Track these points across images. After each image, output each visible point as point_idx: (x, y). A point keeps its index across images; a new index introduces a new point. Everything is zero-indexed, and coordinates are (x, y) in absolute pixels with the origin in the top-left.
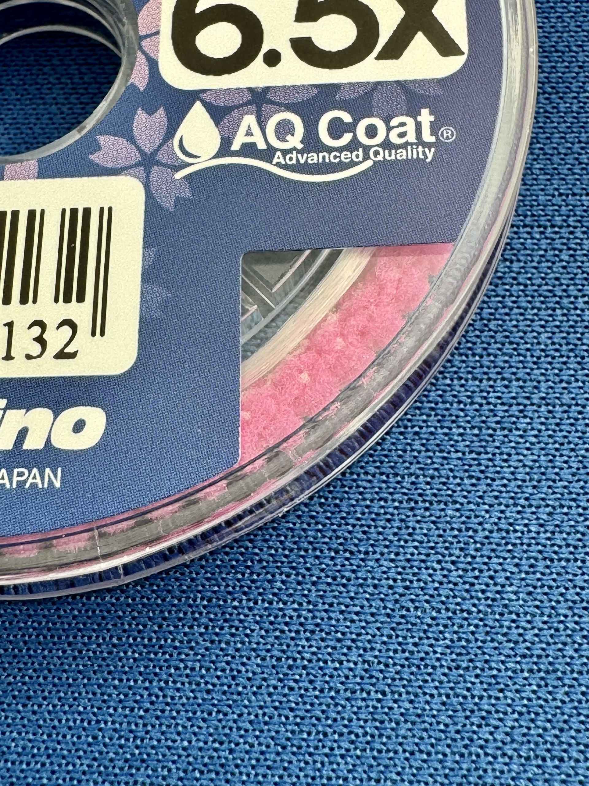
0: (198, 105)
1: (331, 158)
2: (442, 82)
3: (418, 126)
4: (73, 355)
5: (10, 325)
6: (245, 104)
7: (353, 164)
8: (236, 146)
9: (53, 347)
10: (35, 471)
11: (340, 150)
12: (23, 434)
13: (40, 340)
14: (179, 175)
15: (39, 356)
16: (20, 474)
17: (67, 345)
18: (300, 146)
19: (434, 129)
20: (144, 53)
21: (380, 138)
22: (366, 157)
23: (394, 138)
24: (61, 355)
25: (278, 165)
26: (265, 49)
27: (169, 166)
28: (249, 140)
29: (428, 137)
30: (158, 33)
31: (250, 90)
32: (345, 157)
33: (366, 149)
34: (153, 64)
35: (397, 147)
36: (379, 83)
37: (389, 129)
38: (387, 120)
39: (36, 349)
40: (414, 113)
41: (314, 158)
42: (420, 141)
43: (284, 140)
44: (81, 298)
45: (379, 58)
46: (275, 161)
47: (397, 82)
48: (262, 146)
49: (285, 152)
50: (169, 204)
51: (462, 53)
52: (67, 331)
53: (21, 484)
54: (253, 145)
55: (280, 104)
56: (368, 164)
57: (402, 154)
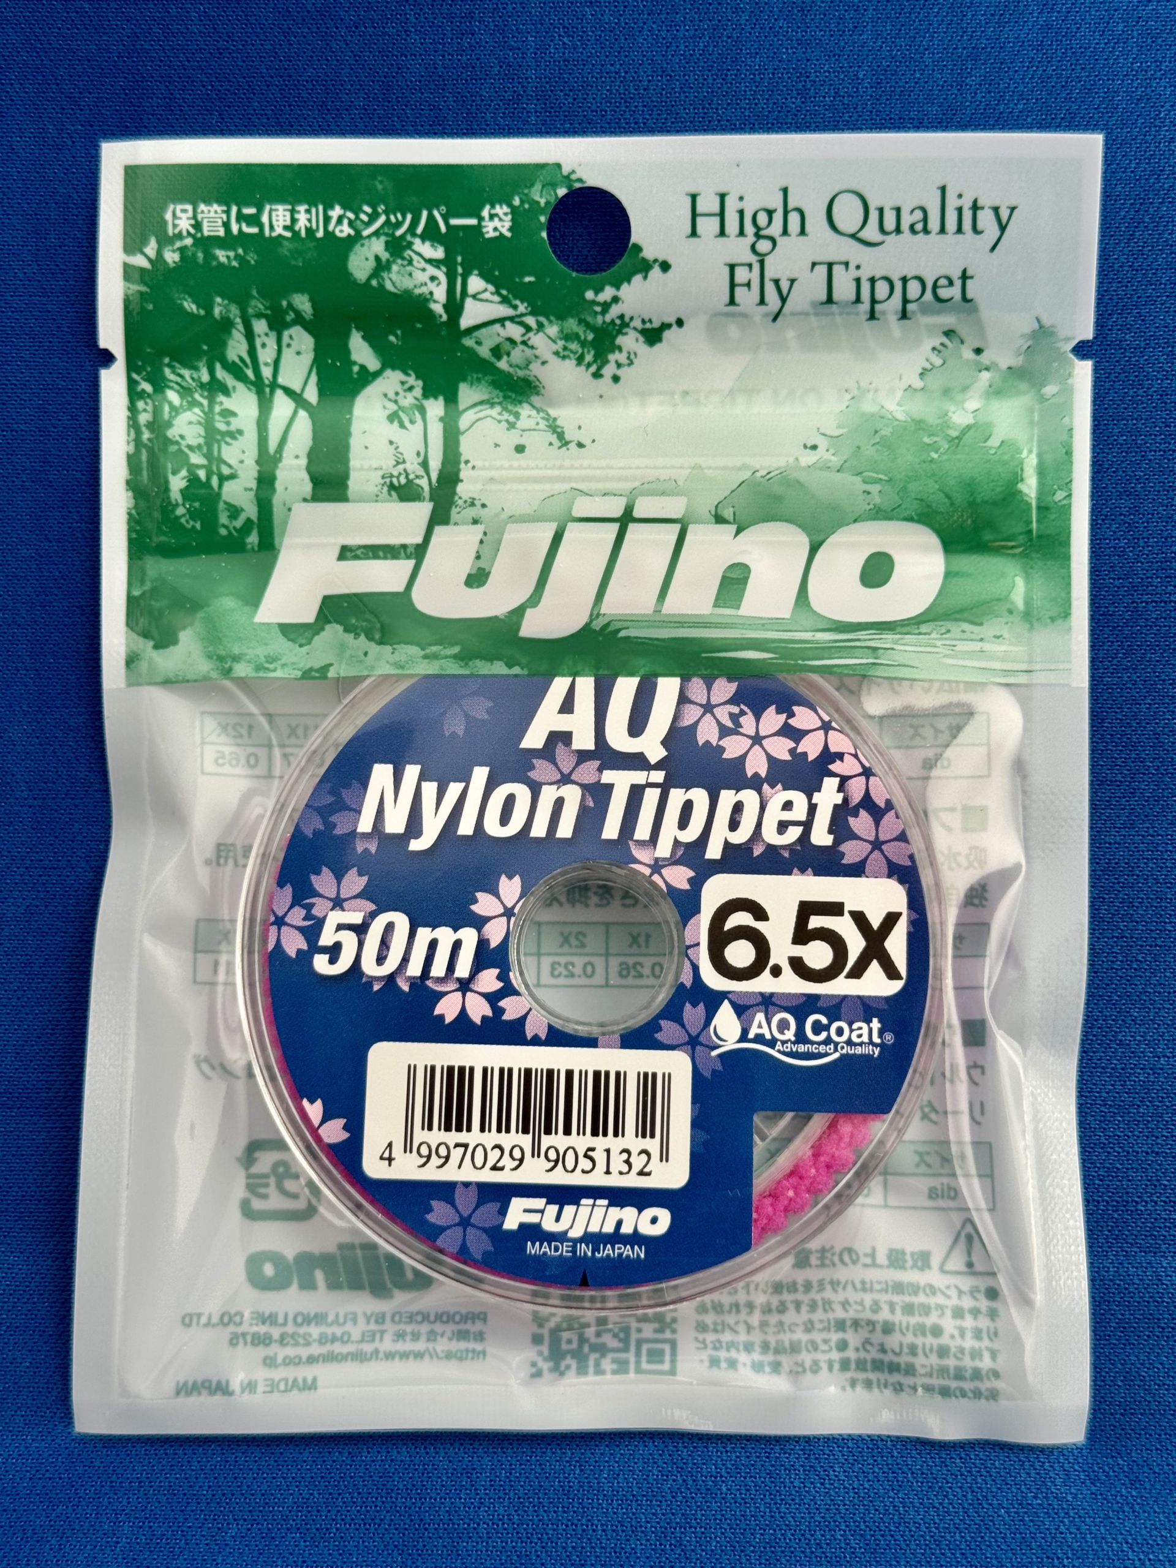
0: (726, 1002)
1: (813, 1049)
2: (887, 999)
3: (870, 1030)
4: (649, 1174)
5: (608, 1151)
6: (757, 1005)
7: (826, 1055)
8: (751, 1035)
9: (636, 1168)
10: (628, 1247)
11: (819, 1043)
12: (619, 1223)
13: (627, 1162)
14: (714, 1053)
15: (628, 1173)
16: (619, 1249)
17: (645, 1166)
18: (793, 1039)
19: (881, 1033)
20: (689, 959)
21: (845, 1037)
22: (836, 1050)
23: (855, 1039)
24: (641, 1173)
25: (779, 1051)
26: (771, 964)
27: (707, 1046)
28: (760, 1031)
29: (876, 1039)
30: (698, 944)
31: (762, 994)
32: (822, 1049)
33: (836, 1044)
34: (696, 969)
35: (856, 1045)
36: (845, 997)
37: (852, 1031)
38: (850, 1024)
39: (625, 1168)
40: (868, 1021)
41: (802, 1048)
42: (871, 1042)
43: (782, 1033)
44: (652, 1136)
45: (848, 976)
46: (777, 1048)
47: (859, 997)
48: (768, 1036)
49: (784, 1042)
50: (707, 1074)
51: (901, 978)
52: (644, 1157)
53: (620, 1255)
54: (763, 1036)
55: (781, 1007)
56: (836, 1055)
57: (859, 1050)
